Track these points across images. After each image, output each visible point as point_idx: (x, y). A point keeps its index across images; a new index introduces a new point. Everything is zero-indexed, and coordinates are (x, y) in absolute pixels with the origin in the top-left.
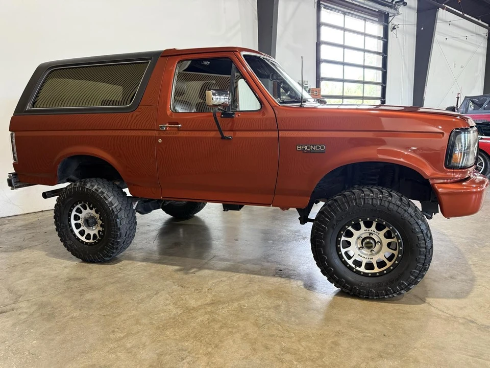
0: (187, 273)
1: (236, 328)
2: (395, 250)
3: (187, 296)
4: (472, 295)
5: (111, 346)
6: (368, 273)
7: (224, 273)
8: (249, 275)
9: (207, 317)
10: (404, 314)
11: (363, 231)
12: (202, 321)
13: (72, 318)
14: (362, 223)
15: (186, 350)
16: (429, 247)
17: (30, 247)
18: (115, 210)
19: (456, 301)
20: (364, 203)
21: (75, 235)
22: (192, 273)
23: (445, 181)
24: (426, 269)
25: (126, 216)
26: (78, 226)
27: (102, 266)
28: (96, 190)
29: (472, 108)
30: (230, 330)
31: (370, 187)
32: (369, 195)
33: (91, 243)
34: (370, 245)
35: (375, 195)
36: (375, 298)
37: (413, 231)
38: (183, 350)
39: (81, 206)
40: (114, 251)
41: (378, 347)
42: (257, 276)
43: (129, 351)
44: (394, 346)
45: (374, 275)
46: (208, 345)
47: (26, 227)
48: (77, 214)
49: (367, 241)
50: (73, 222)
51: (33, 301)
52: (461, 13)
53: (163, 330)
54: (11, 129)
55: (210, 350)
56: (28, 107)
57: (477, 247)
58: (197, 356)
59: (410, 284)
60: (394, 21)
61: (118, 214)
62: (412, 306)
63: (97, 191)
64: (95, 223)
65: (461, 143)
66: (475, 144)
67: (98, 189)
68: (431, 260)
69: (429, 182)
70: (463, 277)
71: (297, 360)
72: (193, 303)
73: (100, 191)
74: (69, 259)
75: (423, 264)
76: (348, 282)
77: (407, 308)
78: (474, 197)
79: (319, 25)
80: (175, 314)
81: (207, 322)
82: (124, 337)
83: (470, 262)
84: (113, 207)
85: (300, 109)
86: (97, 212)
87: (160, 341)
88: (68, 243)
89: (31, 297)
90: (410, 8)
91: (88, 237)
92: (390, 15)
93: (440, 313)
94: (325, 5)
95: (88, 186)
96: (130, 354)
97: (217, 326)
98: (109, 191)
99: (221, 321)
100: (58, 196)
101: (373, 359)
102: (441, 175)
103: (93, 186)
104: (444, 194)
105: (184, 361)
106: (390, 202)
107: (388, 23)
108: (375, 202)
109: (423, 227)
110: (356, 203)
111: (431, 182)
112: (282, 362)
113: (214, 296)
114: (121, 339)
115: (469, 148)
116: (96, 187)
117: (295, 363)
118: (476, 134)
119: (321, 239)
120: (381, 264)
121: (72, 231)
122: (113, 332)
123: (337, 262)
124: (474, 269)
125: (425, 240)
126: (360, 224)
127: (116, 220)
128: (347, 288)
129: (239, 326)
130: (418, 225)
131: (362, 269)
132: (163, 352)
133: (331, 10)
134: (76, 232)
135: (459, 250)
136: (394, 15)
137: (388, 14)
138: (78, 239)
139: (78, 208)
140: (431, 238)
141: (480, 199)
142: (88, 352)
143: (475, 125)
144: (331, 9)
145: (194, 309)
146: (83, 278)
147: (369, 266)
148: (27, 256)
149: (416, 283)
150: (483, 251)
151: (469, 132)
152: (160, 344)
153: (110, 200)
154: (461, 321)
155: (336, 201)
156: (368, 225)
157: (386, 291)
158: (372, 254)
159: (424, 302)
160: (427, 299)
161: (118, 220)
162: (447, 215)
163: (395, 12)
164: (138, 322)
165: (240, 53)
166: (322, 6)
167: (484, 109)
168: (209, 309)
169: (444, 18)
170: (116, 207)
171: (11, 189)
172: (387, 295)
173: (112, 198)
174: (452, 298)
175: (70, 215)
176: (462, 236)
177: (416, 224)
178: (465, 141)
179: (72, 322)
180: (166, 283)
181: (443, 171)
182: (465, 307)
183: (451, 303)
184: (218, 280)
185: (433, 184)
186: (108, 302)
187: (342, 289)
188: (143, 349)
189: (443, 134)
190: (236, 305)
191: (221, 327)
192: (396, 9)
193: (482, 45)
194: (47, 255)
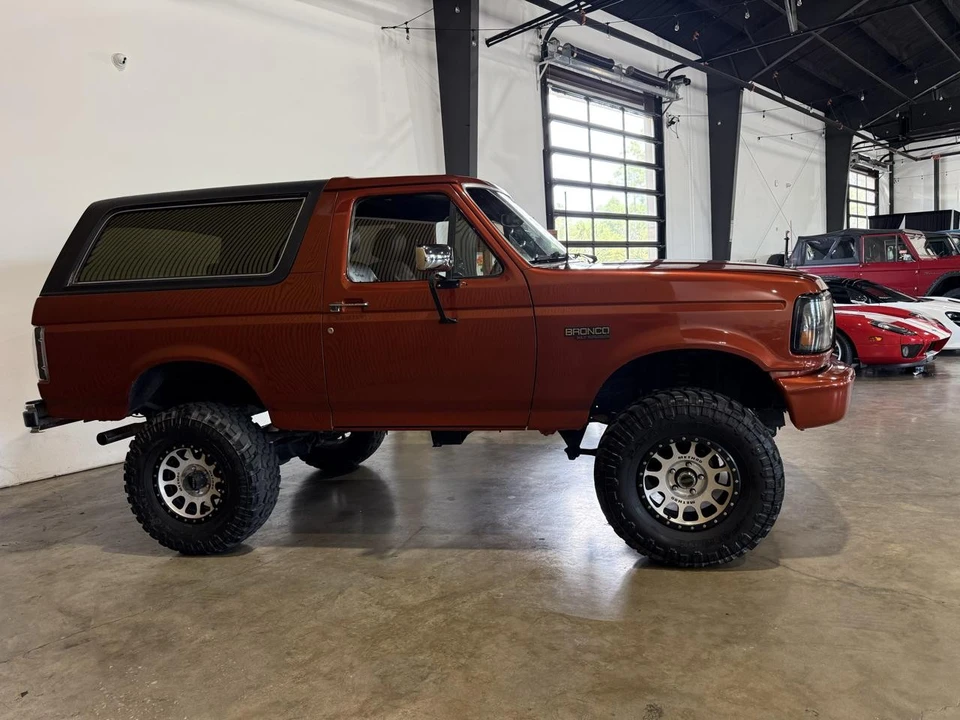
0: (382, 558)
1: (494, 627)
2: (728, 484)
3: (396, 591)
4: (847, 548)
5: (295, 673)
6: (690, 526)
7: (448, 552)
8: (491, 551)
9: (441, 617)
10: (751, 583)
11: (676, 460)
12: (435, 624)
13: (204, 642)
14: (673, 447)
15: (424, 666)
16: (778, 476)
17: (65, 541)
18: (247, 456)
19: (825, 560)
20: (677, 414)
21: (166, 507)
22: (392, 556)
23: (793, 373)
24: (777, 511)
25: (265, 465)
26: (170, 490)
27: (222, 559)
28: (210, 421)
29: (812, 255)
30: (485, 630)
31: (682, 389)
32: (682, 401)
33: (198, 520)
34: (688, 481)
35: (691, 401)
36: (703, 564)
37: (753, 452)
38: (418, 666)
39: (177, 453)
40: (245, 530)
41: (720, 630)
42: (505, 552)
43: (328, 677)
44: (745, 626)
45: (698, 528)
46: (458, 656)
47: (36, 507)
48: (170, 468)
49: (683, 474)
50: (162, 484)
51: (118, 625)
52: (780, 95)
53: (374, 642)
54: (36, 320)
55: (463, 661)
56: (71, 281)
57: (844, 481)
58: (445, 671)
59: (755, 537)
60: (671, 110)
61: (253, 463)
62: (760, 572)
63: (213, 423)
64: (205, 483)
65: (811, 316)
66: (829, 315)
67: (213, 420)
68: (783, 495)
69: (770, 378)
70: (830, 526)
71: (605, 660)
72: (409, 600)
73: (217, 423)
74: (154, 553)
75: (773, 504)
76: (659, 543)
77: (753, 575)
78: (836, 395)
79: (546, 119)
80: (385, 619)
81: (444, 624)
82: (311, 660)
83: (837, 504)
84: (243, 450)
85: (566, 272)
86: (209, 462)
87: (374, 659)
88: (153, 522)
89: (112, 618)
90: (696, 87)
91: (191, 509)
92: (664, 99)
93: (804, 577)
94: (554, 85)
95: (195, 415)
96: (333, 681)
97: (462, 628)
98: (232, 422)
99: (467, 621)
100: (133, 438)
101: (716, 646)
102: (786, 364)
103: (205, 416)
104: (793, 393)
105: (427, 681)
106: (715, 410)
107: (662, 114)
108: (692, 411)
109: (768, 445)
110: (664, 416)
111: (773, 375)
112: (583, 665)
113: (442, 587)
114: (307, 663)
115: (822, 322)
116: (208, 417)
117: (603, 664)
118: (829, 301)
119: (614, 476)
120: (708, 510)
121: (161, 499)
122: (289, 654)
123: (639, 511)
124: (845, 512)
125: (771, 465)
126: (671, 448)
127: (248, 473)
128: (657, 552)
129: (498, 624)
130: (760, 442)
131: (679, 520)
132: (386, 672)
133: (565, 93)
134: (168, 501)
135: (819, 488)
136: (671, 101)
137: (661, 98)
138: (173, 514)
139: (173, 458)
140: (780, 462)
141: (844, 398)
142: (258, 686)
143: (827, 288)
144: (565, 91)
145: (415, 608)
146: (195, 581)
147: (690, 515)
148: (66, 555)
149: (764, 534)
150: (854, 486)
151: (821, 299)
152: (378, 662)
153: (236, 438)
154: (835, 585)
155: (632, 413)
156: (684, 449)
157: (719, 552)
158: (692, 496)
159: (778, 565)
160: (781, 560)
161: (252, 473)
162: (800, 424)
163: (673, 95)
164: (325, 635)
165: (461, 187)
166: (550, 86)
167: (832, 257)
168: (441, 605)
169: (752, 104)
170: (247, 450)
171: (32, 432)
172: (721, 557)
173: (239, 434)
174: (818, 556)
175: (156, 472)
176: (821, 466)
177: (757, 442)
178: (816, 312)
179: (208, 649)
180: (350, 575)
181: (788, 358)
182: (839, 566)
183: (818, 562)
184: (440, 563)
185: (777, 379)
186: (259, 614)
187: (650, 556)
188: (352, 672)
189: (784, 302)
190: (483, 595)
191: (470, 629)
192: (673, 91)
193: (817, 148)
194: (104, 550)
